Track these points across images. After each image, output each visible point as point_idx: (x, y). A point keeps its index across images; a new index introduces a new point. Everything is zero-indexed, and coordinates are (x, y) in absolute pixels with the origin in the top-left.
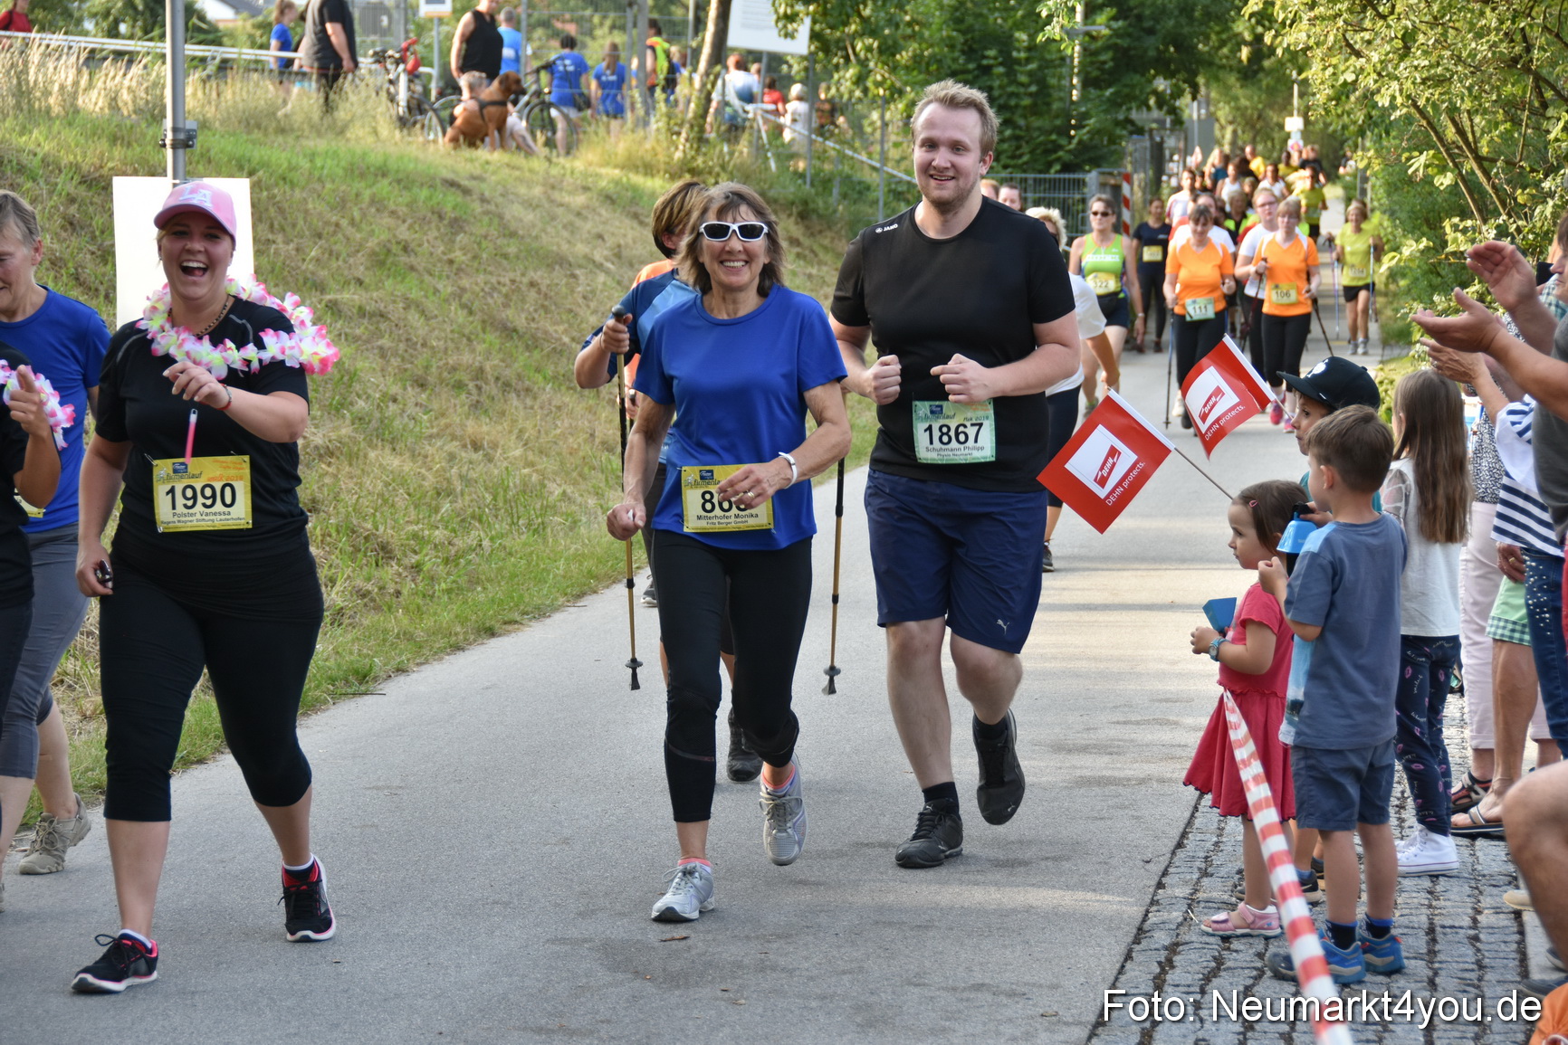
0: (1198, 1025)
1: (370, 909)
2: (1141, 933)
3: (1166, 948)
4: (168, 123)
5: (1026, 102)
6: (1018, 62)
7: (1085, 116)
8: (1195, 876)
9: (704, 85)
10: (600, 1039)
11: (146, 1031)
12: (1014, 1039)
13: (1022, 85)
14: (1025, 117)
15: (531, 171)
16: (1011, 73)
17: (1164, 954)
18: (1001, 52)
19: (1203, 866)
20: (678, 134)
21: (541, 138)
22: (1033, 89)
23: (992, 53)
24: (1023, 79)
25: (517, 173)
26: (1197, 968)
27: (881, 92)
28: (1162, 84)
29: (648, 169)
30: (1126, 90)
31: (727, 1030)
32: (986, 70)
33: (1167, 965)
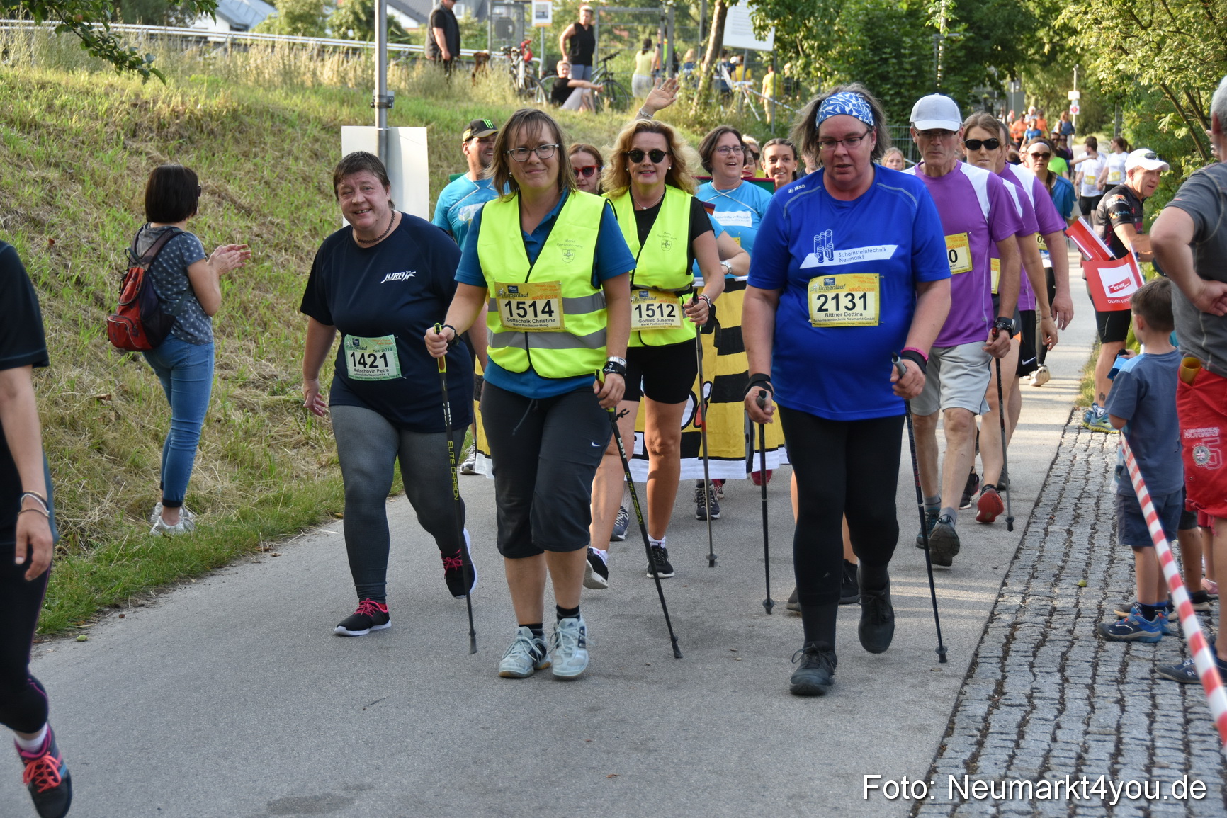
0: (1033, 678)
1: (500, 594)
2: (993, 616)
3: (1009, 626)
4: (376, 92)
5: (910, 81)
6: (904, 55)
8: (1027, 578)
9: (708, 70)
10: (647, 682)
11: (358, 673)
12: (914, 686)
13: (907, 70)
14: (908, 90)
15: (600, 122)
16: (900, 63)
17: (1008, 630)
18: (894, 50)
19: (1031, 571)
20: (692, 100)
21: (606, 102)
22: (914, 73)
23: (888, 50)
24: (908, 66)
25: (592, 124)
26: (1030, 640)
27: (819, 74)
28: (992, 69)
30: (971, 74)
31: (729, 678)
32: (885, 61)
33: (1011, 638)
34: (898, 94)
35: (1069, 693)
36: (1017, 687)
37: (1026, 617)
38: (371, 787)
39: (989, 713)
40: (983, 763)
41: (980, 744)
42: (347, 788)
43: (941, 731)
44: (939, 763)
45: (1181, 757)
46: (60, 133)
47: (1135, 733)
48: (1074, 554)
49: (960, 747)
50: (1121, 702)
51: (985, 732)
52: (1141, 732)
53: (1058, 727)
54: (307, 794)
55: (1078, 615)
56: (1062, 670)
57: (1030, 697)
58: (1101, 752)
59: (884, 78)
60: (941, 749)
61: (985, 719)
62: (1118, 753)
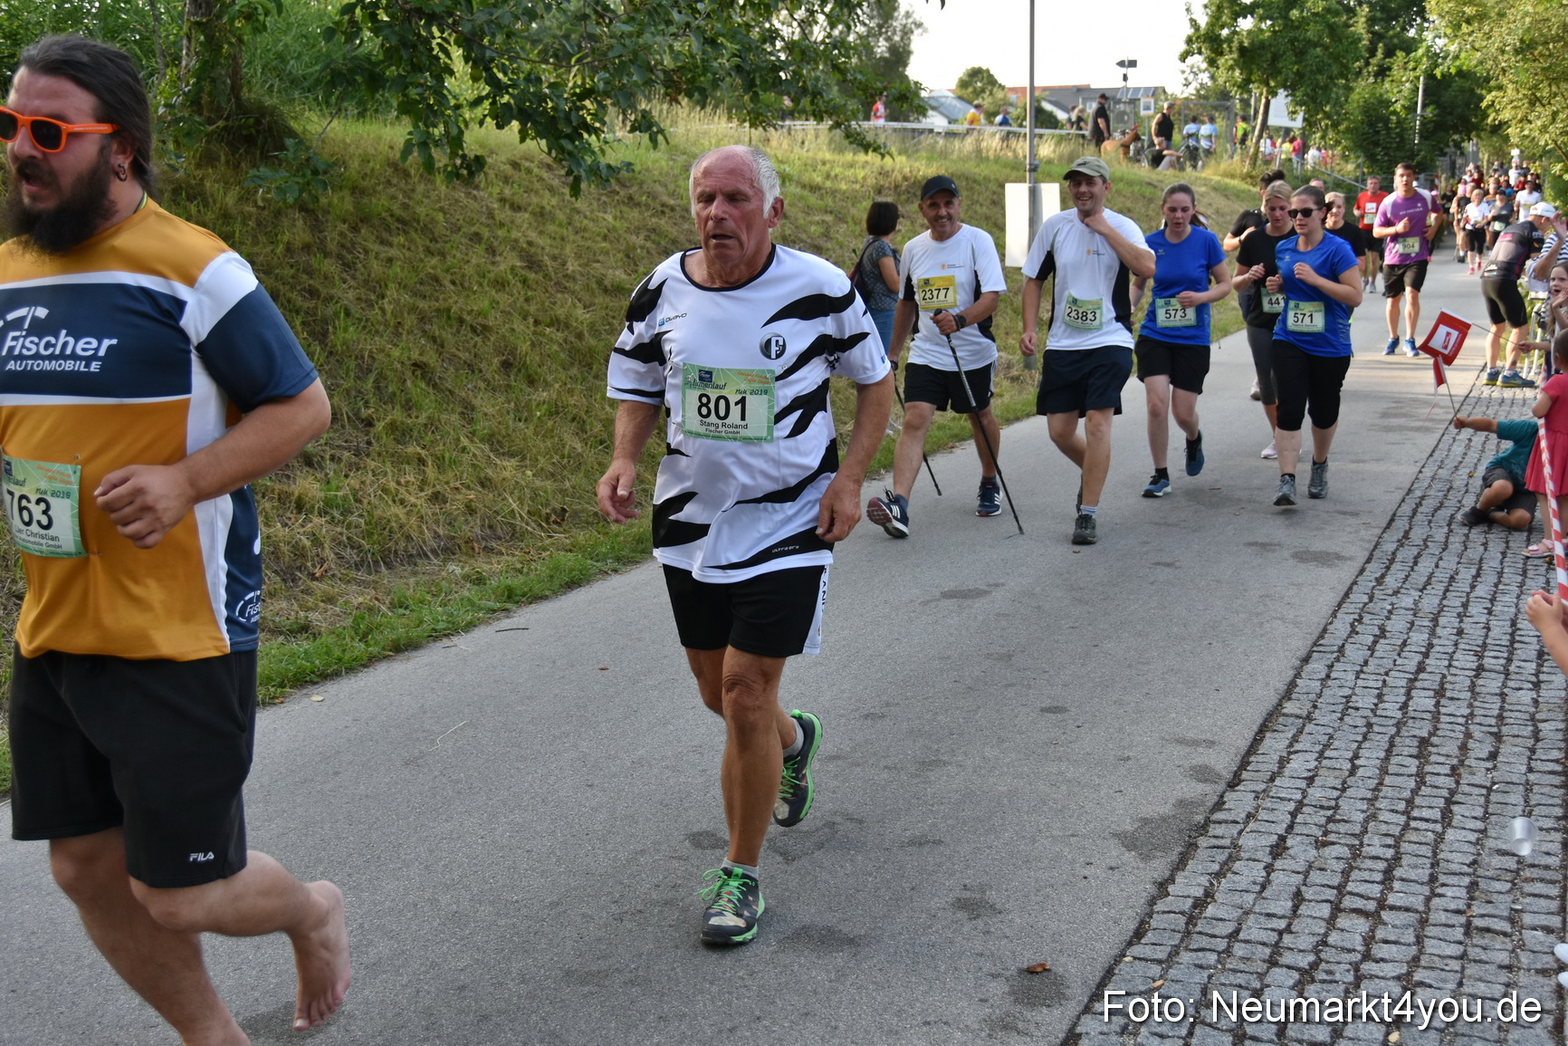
0: (1429, 529)
2: (1410, 491)
3: (1419, 498)
4: (1027, 162)
5: (1395, 145)
6: (1391, 128)
7: (1420, 151)
13: (1393, 138)
14: (1394, 152)
16: (1388, 134)
17: (1418, 500)
18: (1384, 125)
22: (1398, 140)
23: (1380, 125)
24: (1393, 136)
26: (1432, 506)
29: (1233, 176)
30: (1438, 139)
31: (1232, 526)
32: (1378, 133)
33: (1419, 504)
34: (1386, 154)
35: (1452, 539)
36: (1417, 535)
37: (1432, 493)
38: (1003, 585)
39: (1397, 549)
40: (1388, 579)
41: (1388, 568)
42: (989, 585)
43: (1364, 560)
44: (1360, 578)
45: (1519, 579)
46: (834, 193)
47: (1492, 564)
48: (1471, 453)
49: (1374, 569)
50: (1485, 545)
51: (1392, 561)
52: (1496, 564)
53: (1441, 559)
54: (965, 588)
55: (1467, 492)
56: (1449, 525)
57: (1425, 541)
58: (1466, 575)
59: (1376, 144)
60: (1362, 571)
61: (1394, 553)
62: (1478, 575)
